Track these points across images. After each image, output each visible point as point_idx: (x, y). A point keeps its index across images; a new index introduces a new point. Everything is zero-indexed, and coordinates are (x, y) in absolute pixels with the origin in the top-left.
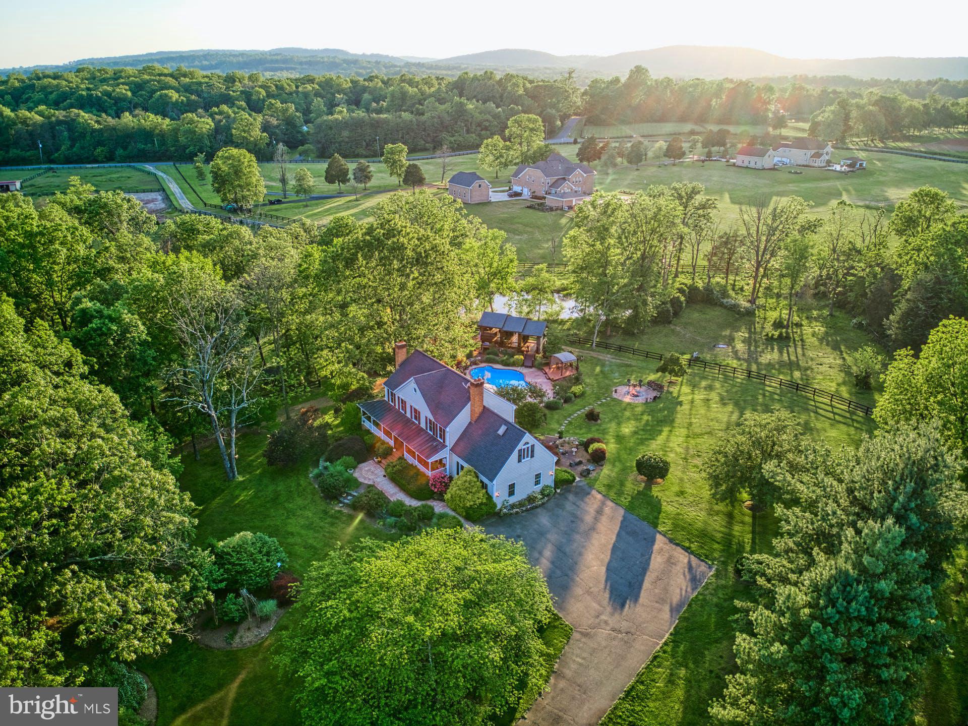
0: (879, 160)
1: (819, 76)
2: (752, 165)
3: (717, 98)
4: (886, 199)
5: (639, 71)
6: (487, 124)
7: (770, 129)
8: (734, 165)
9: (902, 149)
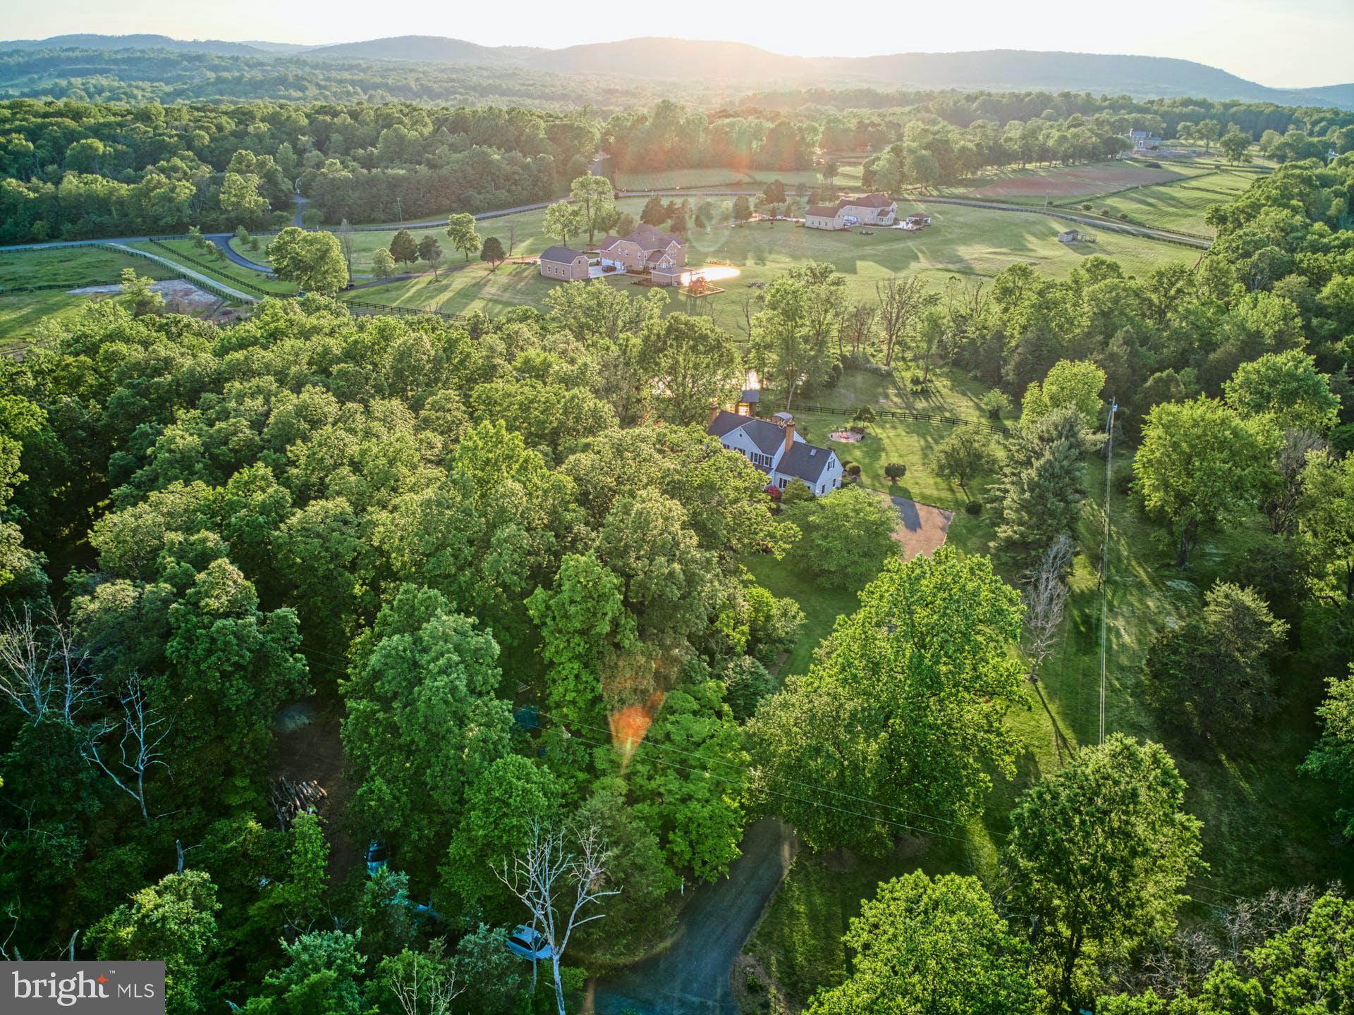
0: (940, 213)
1: (838, 91)
2: (823, 226)
3: (756, 139)
4: (961, 260)
5: (666, 108)
6: (517, 177)
7: (820, 176)
8: (803, 226)
9: (957, 197)
